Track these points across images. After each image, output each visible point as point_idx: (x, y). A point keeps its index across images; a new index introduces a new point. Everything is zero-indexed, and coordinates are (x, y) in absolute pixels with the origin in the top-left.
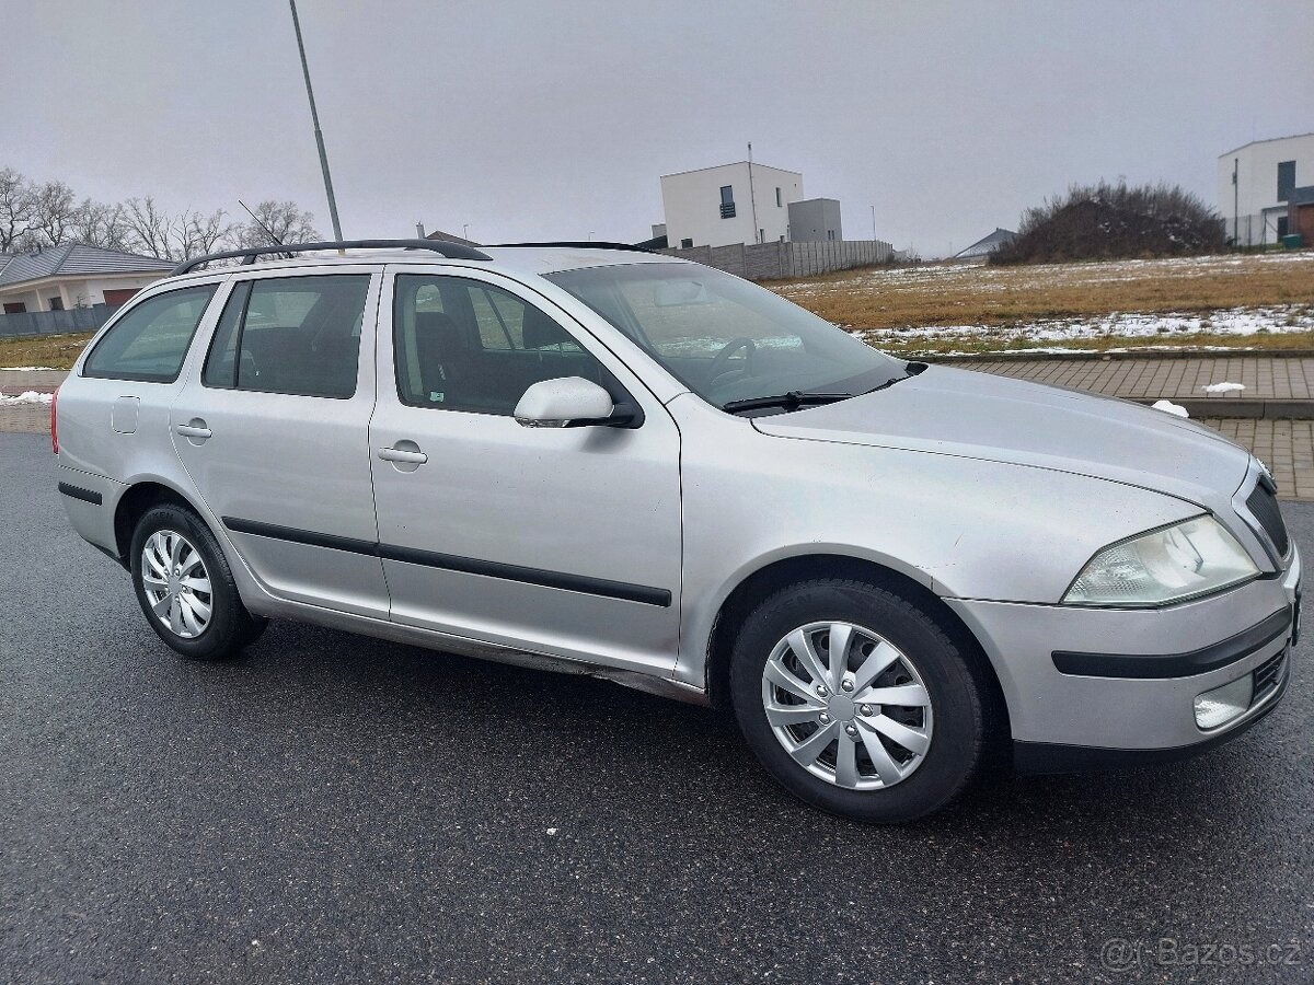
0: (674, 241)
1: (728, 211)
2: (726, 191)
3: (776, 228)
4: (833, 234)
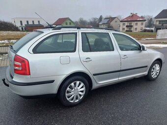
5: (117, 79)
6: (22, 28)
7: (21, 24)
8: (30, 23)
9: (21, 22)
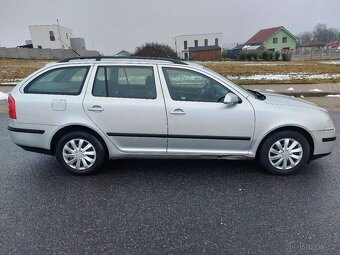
0: (35, 46)
1: (52, 38)
2: (51, 33)
3: (67, 45)
4: (84, 48)
5: (164, 150)
6: (186, 54)
7: (186, 47)
8: (201, 44)
9: (185, 43)
